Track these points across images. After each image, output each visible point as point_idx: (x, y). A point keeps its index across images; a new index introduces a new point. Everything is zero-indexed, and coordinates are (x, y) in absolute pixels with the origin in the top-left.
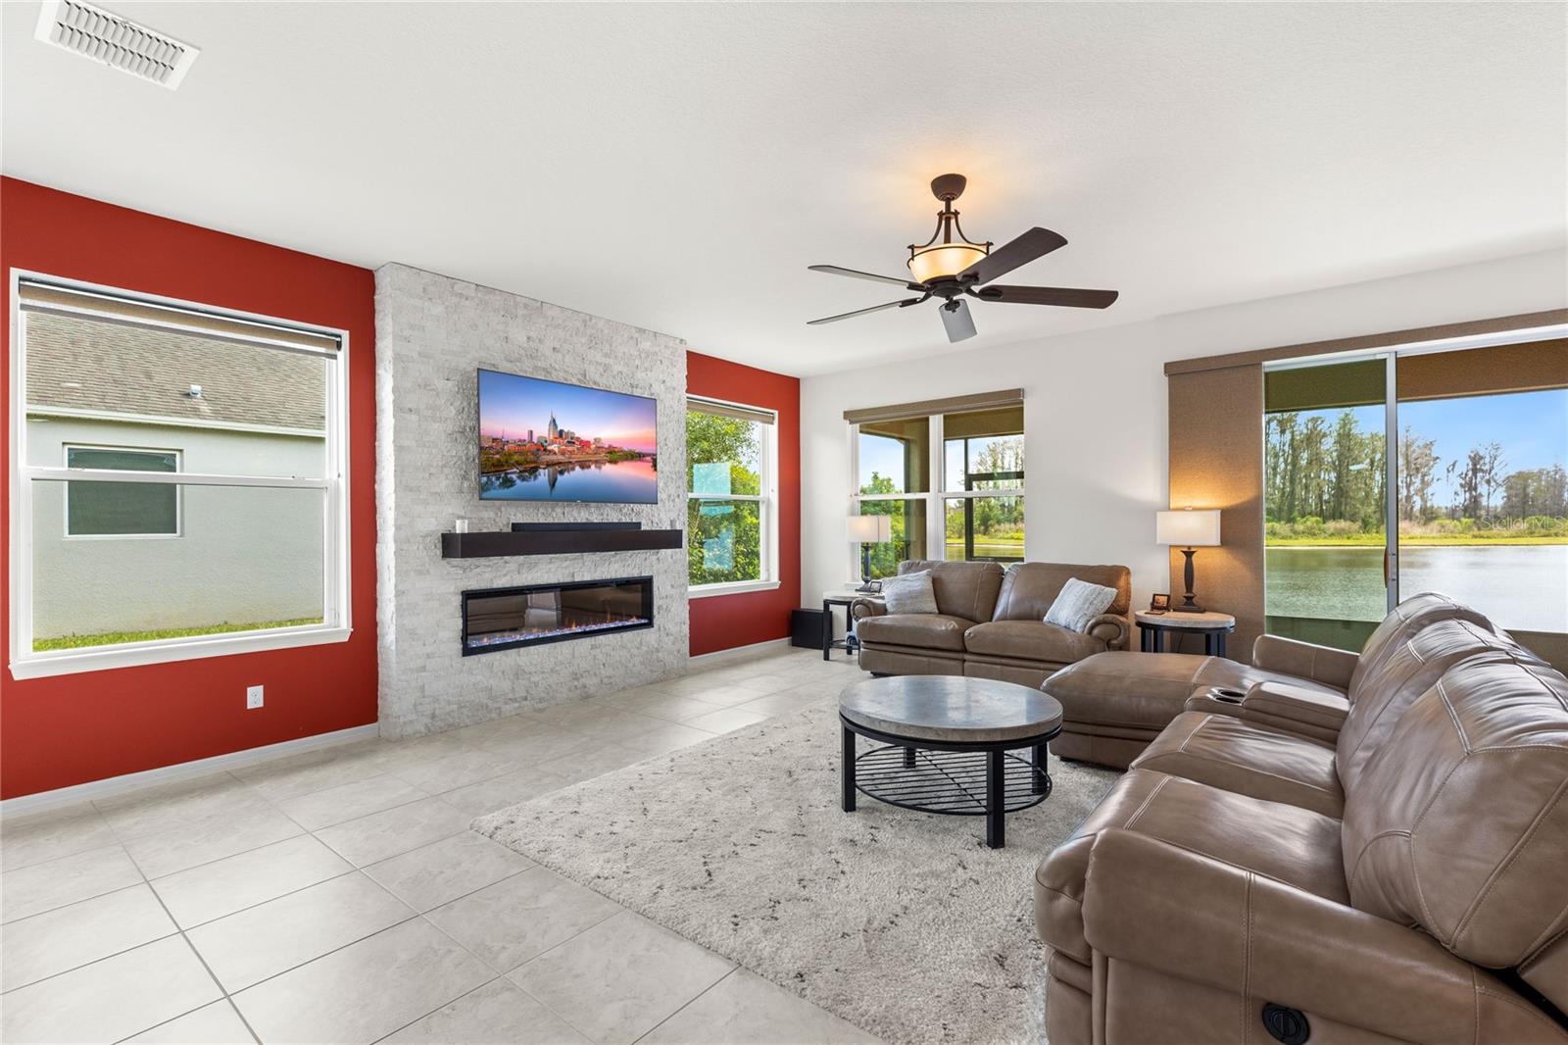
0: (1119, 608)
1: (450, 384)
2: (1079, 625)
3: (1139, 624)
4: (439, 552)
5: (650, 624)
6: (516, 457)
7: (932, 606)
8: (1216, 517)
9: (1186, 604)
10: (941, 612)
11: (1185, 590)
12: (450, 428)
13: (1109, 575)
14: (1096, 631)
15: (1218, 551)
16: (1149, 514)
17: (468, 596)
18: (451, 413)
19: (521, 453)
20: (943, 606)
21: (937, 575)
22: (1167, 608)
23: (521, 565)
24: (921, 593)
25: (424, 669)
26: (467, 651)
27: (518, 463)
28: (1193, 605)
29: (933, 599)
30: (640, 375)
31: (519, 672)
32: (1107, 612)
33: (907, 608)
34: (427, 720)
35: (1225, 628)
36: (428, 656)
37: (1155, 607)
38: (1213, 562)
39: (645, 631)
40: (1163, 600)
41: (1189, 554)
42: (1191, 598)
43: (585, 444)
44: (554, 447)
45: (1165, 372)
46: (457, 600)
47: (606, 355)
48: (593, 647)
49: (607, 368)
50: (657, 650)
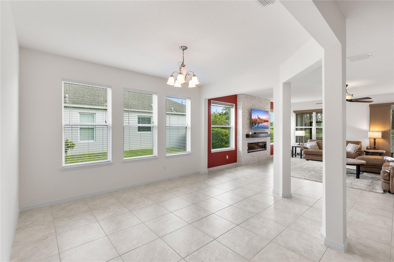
0: (360, 149)
1: (247, 111)
2: (353, 151)
3: (365, 152)
4: (246, 137)
5: (266, 150)
6: (254, 122)
7: (318, 148)
8: (381, 132)
9: (374, 148)
10: (320, 149)
11: (374, 146)
12: (247, 118)
13: (358, 143)
14: (357, 153)
15: (382, 139)
16: (366, 132)
17: (249, 144)
18: (247, 115)
19: (254, 121)
20: (320, 148)
21: (318, 142)
22: (370, 149)
23: (253, 139)
24: (315, 145)
25: (244, 155)
26: (248, 152)
27: (254, 123)
28: (375, 148)
29: (318, 147)
30: (265, 107)
31: (253, 156)
32: (358, 149)
33: (313, 148)
34: (244, 162)
35: (383, 153)
36: (245, 153)
37: (367, 148)
38: (380, 141)
39: (265, 151)
40: (369, 148)
41: (375, 139)
42: (375, 147)
43: (261, 119)
44: (258, 120)
45: (369, 106)
46: (247, 144)
47: (262, 104)
48: (260, 153)
49: (262, 106)
50: (267, 154)
